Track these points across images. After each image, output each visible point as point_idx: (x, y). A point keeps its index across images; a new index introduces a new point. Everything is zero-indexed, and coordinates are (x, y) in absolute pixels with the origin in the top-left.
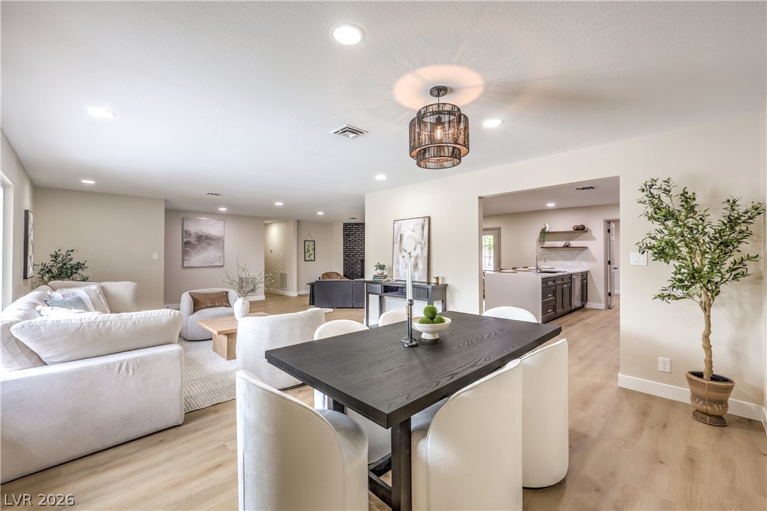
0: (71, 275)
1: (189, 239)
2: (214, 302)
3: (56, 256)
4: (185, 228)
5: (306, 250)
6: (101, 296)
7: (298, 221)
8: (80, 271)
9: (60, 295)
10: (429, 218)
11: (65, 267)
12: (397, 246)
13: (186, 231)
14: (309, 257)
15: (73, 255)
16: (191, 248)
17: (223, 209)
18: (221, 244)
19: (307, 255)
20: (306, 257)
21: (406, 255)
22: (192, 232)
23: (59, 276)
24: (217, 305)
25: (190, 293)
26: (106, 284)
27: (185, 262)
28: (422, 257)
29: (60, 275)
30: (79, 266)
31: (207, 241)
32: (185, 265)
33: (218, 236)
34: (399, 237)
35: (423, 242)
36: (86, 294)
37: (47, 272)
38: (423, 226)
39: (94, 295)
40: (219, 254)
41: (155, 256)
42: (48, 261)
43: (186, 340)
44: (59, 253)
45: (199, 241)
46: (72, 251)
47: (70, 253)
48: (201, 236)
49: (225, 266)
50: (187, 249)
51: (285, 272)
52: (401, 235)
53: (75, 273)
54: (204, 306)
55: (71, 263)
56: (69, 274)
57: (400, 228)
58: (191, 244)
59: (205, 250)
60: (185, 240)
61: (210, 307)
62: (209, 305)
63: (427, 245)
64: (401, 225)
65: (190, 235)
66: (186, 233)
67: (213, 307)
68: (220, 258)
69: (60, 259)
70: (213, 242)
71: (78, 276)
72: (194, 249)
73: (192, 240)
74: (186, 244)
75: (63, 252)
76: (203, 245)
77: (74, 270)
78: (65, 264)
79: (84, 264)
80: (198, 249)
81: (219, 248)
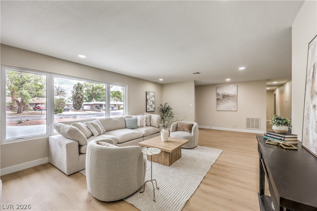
1: (219, 97)
4: (217, 92)
16: (220, 101)
18: (236, 99)
22: (220, 94)
27: (218, 108)
31: (228, 97)
32: (217, 110)
33: (234, 94)
40: (234, 104)
41: (191, 105)
45: (223, 98)
48: (225, 95)
49: (238, 111)
50: (218, 102)
58: (220, 99)
59: (227, 102)
60: (218, 98)
65: (219, 95)
66: (218, 94)
68: (235, 106)
70: (231, 98)
73: (220, 97)
74: (218, 99)
76: (225, 99)
80: (223, 102)
81: (234, 101)
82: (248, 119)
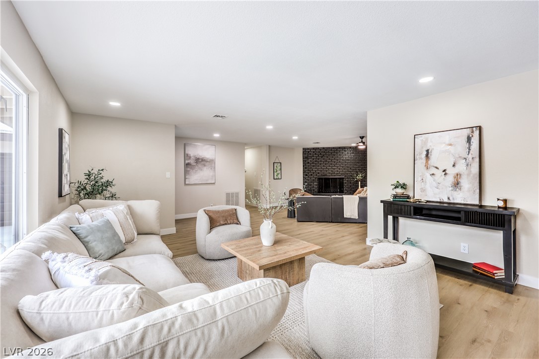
0: (102, 192)
1: (189, 161)
2: (226, 220)
3: (89, 175)
4: (186, 152)
5: (275, 170)
6: (128, 216)
7: (269, 146)
8: (109, 188)
9: (88, 217)
10: (480, 128)
11: (97, 184)
12: (421, 163)
13: (187, 154)
14: (277, 176)
15: (103, 173)
16: (191, 168)
17: (217, 135)
18: (213, 165)
19: (275, 174)
20: (275, 176)
21: (439, 173)
22: (192, 155)
23: (90, 195)
24: (229, 222)
25: (205, 210)
26: (133, 203)
27: (187, 180)
28: (468, 175)
29: (92, 192)
30: (109, 184)
31: (203, 163)
32: (187, 183)
33: (211, 158)
34: (425, 153)
35: (470, 156)
36: (115, 216)
37: (82, 189)
38: (469, 139)
39: (122, 216)
40: (211, 174)
41: (168, 175)
42: (83, 179)
43: (204, 258)
44: (92, 172)
45: (196, 162)
46: (102, 170)
47: (101, 172)
48: (199, 159)
49: (216, 184)
50: (188, 169)
51: (259, 188)
52: (427, 151)
53: (105, 190)
54: (218, 224)
55: (102, 181)
56: (100, 191)
57: (425, 142)
58: (190, 165)
59: (201, 170)
60: (187, 162)
61: (223, 225)
62: (222, 223)
63: (477, 160)
64: (427, 139)
65: (190, 157)
66: (187, 156)
67: (226, 224)
68: (212, 176)
69: (93, 177)
70: (208, 163)
71: (108, 192)
72: (193, 169)
73: (192, 161)
74: (187, 165)
75: (95, 171)
76: (200, 166)
77: (104, 188)
78: (97, 182)
79: (112, 182)
80: (196, 169)
81: (211, 169)
82: (228, 195)
